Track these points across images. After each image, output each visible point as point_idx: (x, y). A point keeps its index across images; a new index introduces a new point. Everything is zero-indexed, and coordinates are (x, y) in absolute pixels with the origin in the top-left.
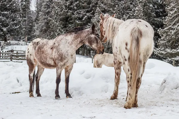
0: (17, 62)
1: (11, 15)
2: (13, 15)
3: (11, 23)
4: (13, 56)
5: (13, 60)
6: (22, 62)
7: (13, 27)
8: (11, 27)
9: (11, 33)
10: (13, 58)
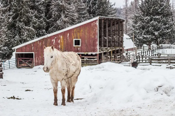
0: (156, 65)
1: (163, 19)
2: (164, 19)
3: (163, 27)
4: (152, 59)
5: (152, 64)
6: (161, 66)
7: (164, 31)
8: (163, 31)
9: (163, 37)
10: (152, 62)
